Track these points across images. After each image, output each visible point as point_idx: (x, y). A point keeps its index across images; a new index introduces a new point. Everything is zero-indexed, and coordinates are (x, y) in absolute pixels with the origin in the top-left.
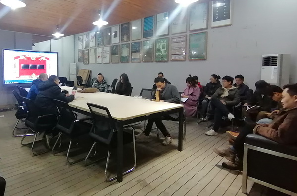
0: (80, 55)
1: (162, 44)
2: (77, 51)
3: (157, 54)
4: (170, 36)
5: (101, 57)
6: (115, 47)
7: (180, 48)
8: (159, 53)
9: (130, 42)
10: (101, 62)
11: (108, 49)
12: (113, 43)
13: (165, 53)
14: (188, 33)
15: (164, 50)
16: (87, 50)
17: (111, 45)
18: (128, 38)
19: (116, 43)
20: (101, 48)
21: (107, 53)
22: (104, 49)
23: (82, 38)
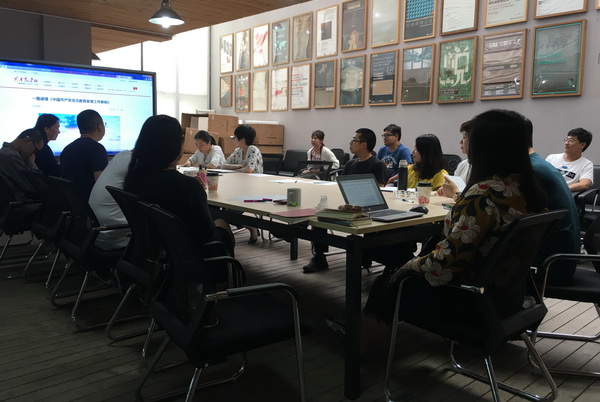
0: (226, 88)
1: (458, 56)
2: (217, 76)
3: (442, 83)
4: (481, 33)
5: (284, 93)
6: (324, 67)
7: (507, 66)
8: (448, 81)
9: (369, 52)
10: (284, 107)
11: (304, 71)
12: (319, 54)
13: (466, 79)
14: (532, 25)
15: (462, 71)
16: (244, 76)
17: (314, 61)
18: (364, 39)
19: (328, 54)
20: (286, 69)
21: (303, 82)
22: (295, 71)
23: (231, 42)
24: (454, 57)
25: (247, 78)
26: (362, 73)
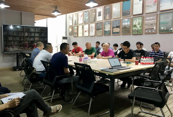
0: (71, 30)
1: (138, 21)
2: (68, 26)
3: (133, 29)
4: (144, 15)
5: (88, 31)
6: (99, 24)
7: (152, 24)
8: (135, 28)
9: (112, 20)
10: (88, 35)
11: (93, 25)
12: (98, 20)
13: (140, 28)
14: (159, 13)
15: (139, 25)
17: (96, 22)
18: (111, 16)
19: (100, 20)
20: (88, 25)
21: (93, 28)
22: (91, 25)
23: (72, 17)
24: (136, 22)
25: (77, 27)
26: (110, 26)
